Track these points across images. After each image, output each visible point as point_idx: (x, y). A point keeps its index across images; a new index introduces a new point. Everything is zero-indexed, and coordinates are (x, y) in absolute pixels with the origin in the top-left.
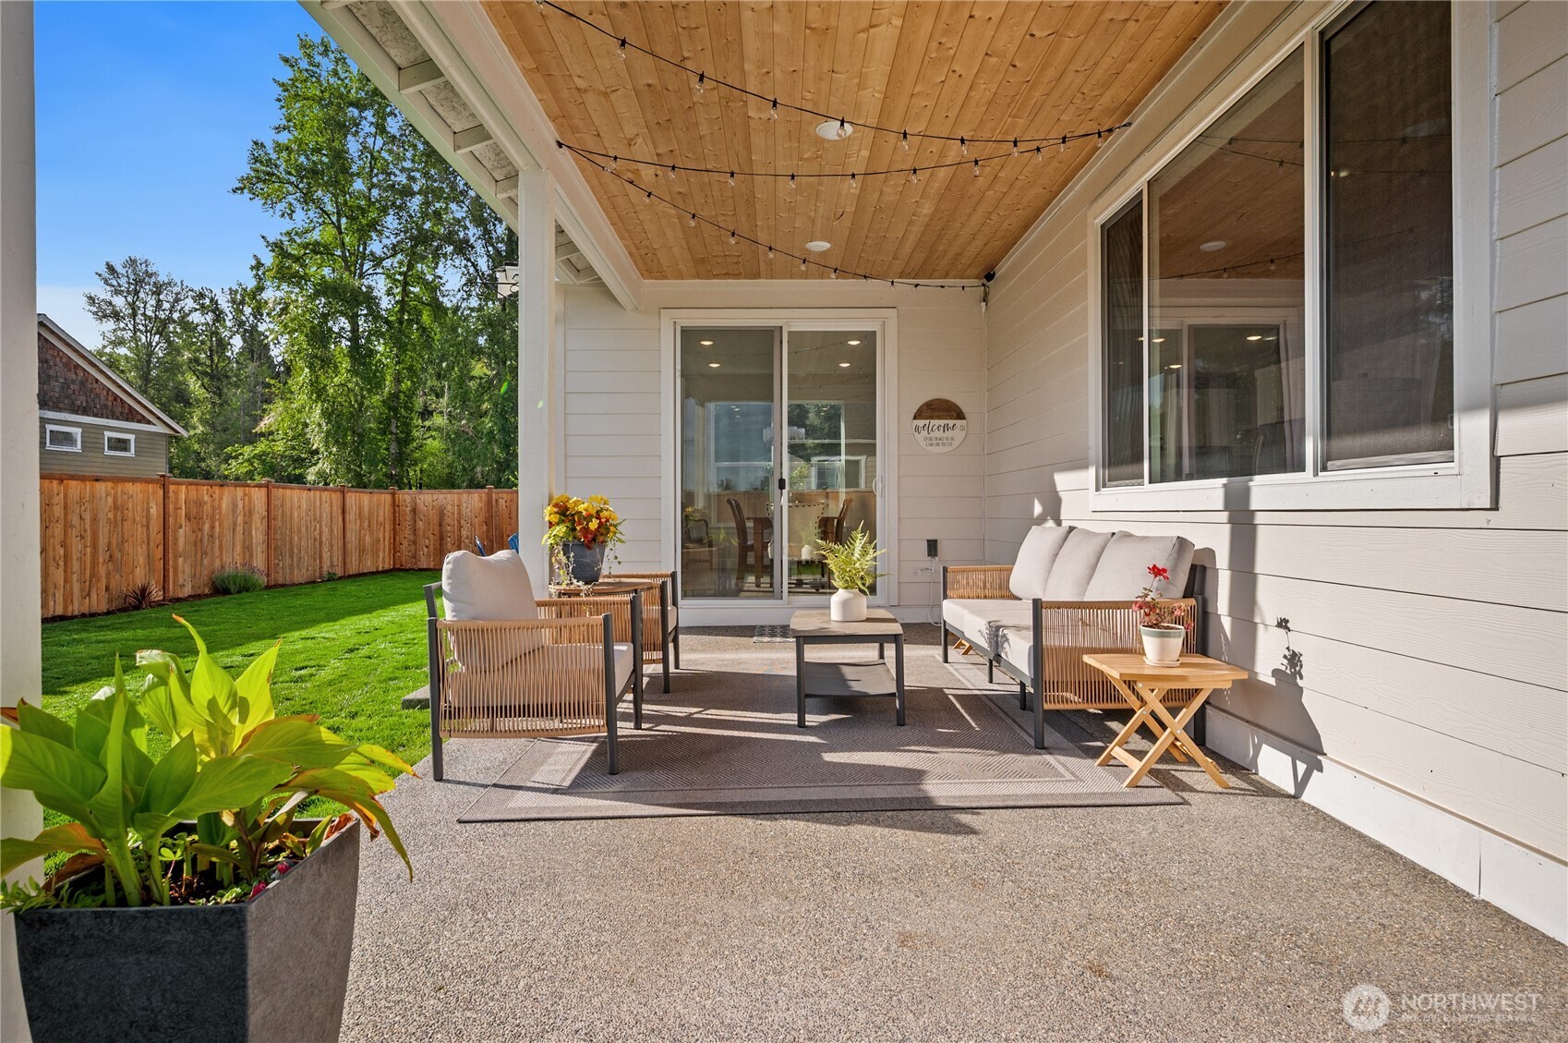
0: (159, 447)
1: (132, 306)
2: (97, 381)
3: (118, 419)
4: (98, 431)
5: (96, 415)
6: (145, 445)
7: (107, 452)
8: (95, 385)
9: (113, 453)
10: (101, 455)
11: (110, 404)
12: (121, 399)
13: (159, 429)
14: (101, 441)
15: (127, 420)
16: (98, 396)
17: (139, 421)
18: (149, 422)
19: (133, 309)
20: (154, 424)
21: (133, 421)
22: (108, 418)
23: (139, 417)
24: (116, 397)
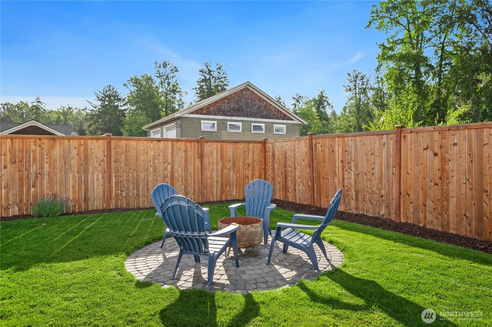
0: (296, 129)
1: (355, 86)
2: (271, 105)
3: (279, 119)
4: (272, 125)
5: (271, 119)
6: (290, 129)
7: (275, 133)
8: (270, 107)
9: (277, 133)
10: (272, 134)
11: (276, 113)
12: (281, 111)
13: (296, 122)
14: (272, 128)
15: (283, 119)
16: (271, 111)
17: (288, 120)
18: (292, 120)
19: (355, 87)
20: (294, 120)
21: (285, 120)
22: (275, 119)
23: (288, 118)
24: (278, 111)
